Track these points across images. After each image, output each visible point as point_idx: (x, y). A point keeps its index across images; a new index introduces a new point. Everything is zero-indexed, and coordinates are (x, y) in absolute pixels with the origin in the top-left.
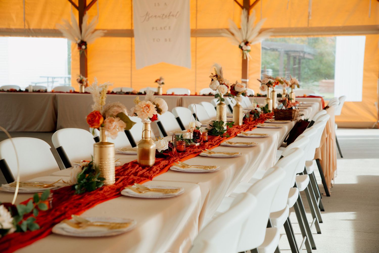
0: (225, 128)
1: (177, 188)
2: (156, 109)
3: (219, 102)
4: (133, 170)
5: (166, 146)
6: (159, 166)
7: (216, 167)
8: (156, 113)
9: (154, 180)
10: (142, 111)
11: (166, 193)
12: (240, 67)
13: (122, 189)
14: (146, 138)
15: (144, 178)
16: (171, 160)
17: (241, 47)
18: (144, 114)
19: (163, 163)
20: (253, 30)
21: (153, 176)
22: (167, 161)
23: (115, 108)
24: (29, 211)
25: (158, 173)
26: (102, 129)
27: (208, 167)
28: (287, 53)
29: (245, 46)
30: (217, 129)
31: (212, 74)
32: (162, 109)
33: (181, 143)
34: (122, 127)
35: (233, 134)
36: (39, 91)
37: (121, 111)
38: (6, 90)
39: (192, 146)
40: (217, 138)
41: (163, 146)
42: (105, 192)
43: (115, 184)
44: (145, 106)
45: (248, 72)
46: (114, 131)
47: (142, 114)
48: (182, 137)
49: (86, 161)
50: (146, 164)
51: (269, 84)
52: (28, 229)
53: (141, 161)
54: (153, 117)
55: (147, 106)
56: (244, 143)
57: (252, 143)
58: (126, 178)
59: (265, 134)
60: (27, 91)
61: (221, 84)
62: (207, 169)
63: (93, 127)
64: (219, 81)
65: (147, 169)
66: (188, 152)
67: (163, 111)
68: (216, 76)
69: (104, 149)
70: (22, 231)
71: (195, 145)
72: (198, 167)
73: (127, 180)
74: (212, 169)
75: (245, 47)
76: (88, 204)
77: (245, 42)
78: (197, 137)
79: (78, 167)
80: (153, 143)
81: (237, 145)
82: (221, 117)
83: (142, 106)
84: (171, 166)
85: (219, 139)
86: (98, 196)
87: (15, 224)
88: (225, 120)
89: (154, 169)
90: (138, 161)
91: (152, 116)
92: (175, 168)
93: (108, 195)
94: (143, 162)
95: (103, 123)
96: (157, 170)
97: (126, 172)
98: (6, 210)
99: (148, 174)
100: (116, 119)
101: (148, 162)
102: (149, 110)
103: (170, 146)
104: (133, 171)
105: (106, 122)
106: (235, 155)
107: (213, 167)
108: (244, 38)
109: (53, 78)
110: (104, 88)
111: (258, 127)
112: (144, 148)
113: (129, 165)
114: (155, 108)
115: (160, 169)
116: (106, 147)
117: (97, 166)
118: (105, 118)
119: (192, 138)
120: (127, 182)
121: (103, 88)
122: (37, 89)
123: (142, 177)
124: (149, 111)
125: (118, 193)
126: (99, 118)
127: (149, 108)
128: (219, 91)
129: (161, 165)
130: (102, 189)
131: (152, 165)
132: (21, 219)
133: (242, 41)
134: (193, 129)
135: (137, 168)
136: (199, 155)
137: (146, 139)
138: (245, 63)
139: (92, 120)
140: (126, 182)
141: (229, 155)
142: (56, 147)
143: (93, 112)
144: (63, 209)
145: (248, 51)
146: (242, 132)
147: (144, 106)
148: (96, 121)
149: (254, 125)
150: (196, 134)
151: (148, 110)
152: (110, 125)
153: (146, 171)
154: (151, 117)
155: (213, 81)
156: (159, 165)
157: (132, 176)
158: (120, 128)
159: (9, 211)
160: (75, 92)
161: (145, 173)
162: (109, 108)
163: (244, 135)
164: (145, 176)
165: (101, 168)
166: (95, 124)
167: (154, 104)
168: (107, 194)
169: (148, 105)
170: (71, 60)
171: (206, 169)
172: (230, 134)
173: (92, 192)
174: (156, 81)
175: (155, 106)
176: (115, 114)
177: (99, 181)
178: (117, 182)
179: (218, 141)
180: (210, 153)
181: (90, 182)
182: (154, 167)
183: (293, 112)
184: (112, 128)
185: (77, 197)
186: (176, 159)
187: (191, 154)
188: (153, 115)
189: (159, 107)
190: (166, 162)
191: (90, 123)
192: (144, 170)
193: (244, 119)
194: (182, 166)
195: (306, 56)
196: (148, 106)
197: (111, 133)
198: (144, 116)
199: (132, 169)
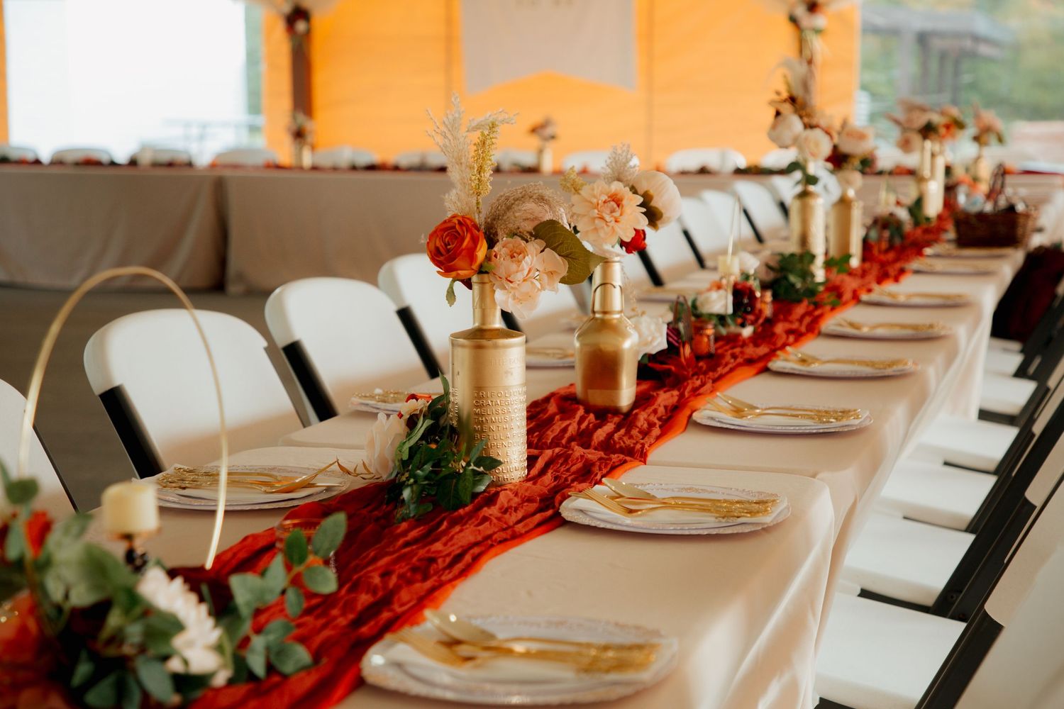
0: (820, 275)
1: (762, 498)
2: (644, 210)
3: (799, 189)
4: (570, 424)
5: (659, 340)
6: (655, 411)
7: (858, 416)
8: (643, 223)
9: (653, 464)
10: (594, 219)
11: (728, 515)
13: (558, 497)
14: (605, 313)
15: (622, 456)
16: (685, 388)
17: (793, 20)
18: (603, 228)
19: (665, 400)
21: (646, 446)
22: (676, 393)
23: (530, 206)
24: (272, 598)
25: (658, 438)
26: (482, 283)
27: (826, 412)
28: (923, 39)
29: (809, 15)
30: (792, 279)
31: (778, 93)
32: (663, 211)
33: (699, 330)
34: (551, 274)
35: (847, 295)
36: (170, 165)
37: (548, 217)
38: (70, 158)
39: (734, 340)
40: (800, 310)
41: (650, 339)
42: (505, 511)
43: (528, 479)
44: (606, 197)
46: (526, 287)
47: (596, 230)
48: (694, 306)
49: (421, 397)
50: (607, 404)
51: (928, 131)
52: (270, 668)
53: (590, 392)
54: (633, 239)
55: (613, 200)
56: (903, 326)
57: (931, 326)
58: (558, 456)
59: (960, 296)
60: (133, 163)
61: (809, 126)
62: (828, 422)
63: (454, 274)
64: (801, 117)
65: (616, 419)
66: (728, 358)
67: (664, 216)
68: (792, 100)
69: (490, 354)
70: (252, 677)
71: (739, 335)
72: (797, 416)
73: (566, 462)
74: (844, 422)
75: (806, 20)
76: (458, 558)
77: (809, 1)
78: (745, 309)
79: (394, 417)
80: (630, 330)
81: (880, 332)
82: (804, 240)
83: (595, 201)
84: (693, 411)
85: (808, 313)
86: (486, 529)
87: (229, 648)
88: (818, 247)
89: (642, 420)
90: (579, 390)
91: (633, 234)
92: (712, 418)
93: (518, 522)
94: (598, 398)
95: (488, 258)
96: (651, 425)
97: (551, 435)
98: (193, 598)
99: (629, 442)
100: (534, 247)
101: (616, 397)
102: (621, 215)
103: (670, 339)
104: (572, 429)
105: (496, 256)
106: (895, 368)
107: (845, 413)
109: (204, 126)
110: (486, 132)
111: (917, 272)
112: (602, 346)
113: (552, 408)
114: (641, 205)
115: (659, 419)
116: (496, 347)
117: (465, 414)
118: (491, 244)
119: (730, 311)
120: (568, 470)
121: (483, 134)
122: (165, 158)
123: (614, 454)
124: (621, 219)
125: (550, 512)
126: (475, 241)
127: (618, 206)
128: (801, 149)
129: (659, 406)
130: (491, 499)
131: (627, 406)
132: (247, 627)
134: (732, 279)
135: (582, 419)
136: (766, 370)
137: (608, 317)
139: (448, 251)
140: (562, 469)
141: (877, 368)
142: (282, 342)
143: (450, 220)
144: (377, 580)
145: (818, 31)
146: (876, 287)
147: (604, 198)
148: (464, 253)
149: (898, 266)
150: (742, 295)
151: (617, 214)
152: (514, 267)
153: (617, 429)
154: (628, 239)
155: (780, 118)
156: (653, 408)
157: (578, 451)
158: (545, 277)
159: (201, 600)
160: (278, 167)
161: (616, 436)
162: (508, 205)
163: (887, 299)
164: (621, 447)
165: (481, 423)
166: (458, 262)
167: (635, 192)
168: (512, 518)
169: (616, 195)
170: (263, 67)
171: (824, 422)
172: (840, 296)
173: (461, 511)
174: (534, 130)
175: (641, 200)
176: (529, 227)
177: (481, 469)
178: (534, 472)
179: (807, 320)
180: (803, 361)
181: (445, 471)
182: (637, 414)
183: (1021, 220)
184: (519, 277)
185: (414, 534)
186: (703, 384)
187: (740, 365)
188: (635, 229)
189: (653, 204)
190: (672, 396)
191: (442, 258)
192: (609, 427)
193: (866, 243)
194: (735, 409)
195: (984, 49)
196: (617, 201)
197: (514, 298)
198: (602, 234)
199: (567, 422)
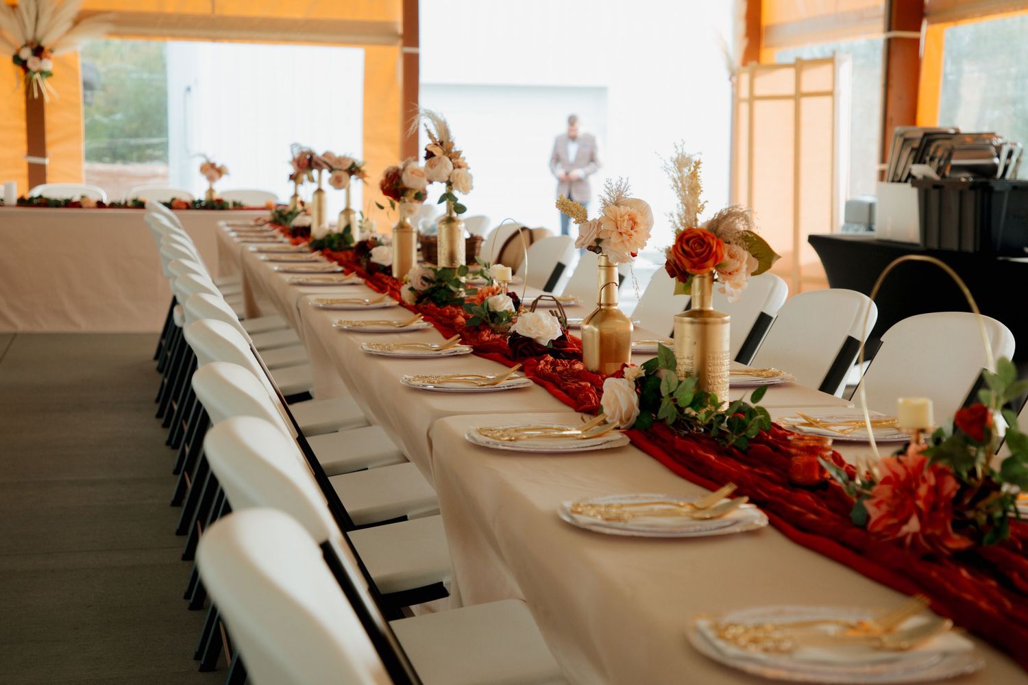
12: (20, 122)
17: (20, 62)
20: (55, 12)
29: (36, 59)
45: (49, 137)
61: (457, 166)
68: (441, 144)
75: (33, 63)
77: (35, 46)
83: (621, 219)
108: (30, 36)
133: (23, 43)
137: (610, 308)
138: (35, 110)
145: (43, 73)
151: (635, 230)
165: (713, 378)
